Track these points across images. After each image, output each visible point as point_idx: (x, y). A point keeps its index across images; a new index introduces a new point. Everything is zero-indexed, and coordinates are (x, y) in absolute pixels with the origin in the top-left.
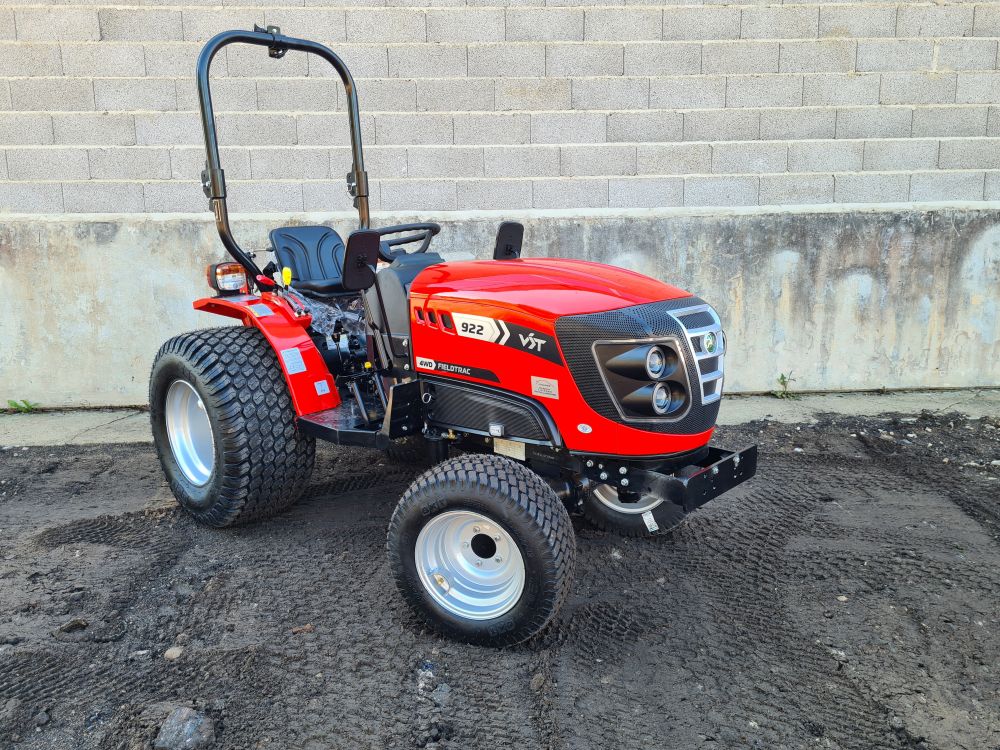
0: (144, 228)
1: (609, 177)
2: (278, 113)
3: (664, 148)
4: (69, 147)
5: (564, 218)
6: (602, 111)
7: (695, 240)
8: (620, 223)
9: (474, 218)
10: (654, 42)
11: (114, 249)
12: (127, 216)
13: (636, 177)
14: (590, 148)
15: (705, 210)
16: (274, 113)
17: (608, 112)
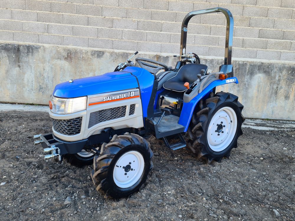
0: (112, 54)
1: (258, 49)
2: (157, 21)
3: (276, 41)
4: (92, 27)
5: (242, 61)
6: (259, 28)
7: (282, 71)
8: (259, 64)
9: (213, 59)
10: (278, 8)
11: (102, 60)
12: (107, 50)
13: (266, 50)
14: (253, 40)
15: (287, 62)
16: (156, 21)
17: (260, 29)
